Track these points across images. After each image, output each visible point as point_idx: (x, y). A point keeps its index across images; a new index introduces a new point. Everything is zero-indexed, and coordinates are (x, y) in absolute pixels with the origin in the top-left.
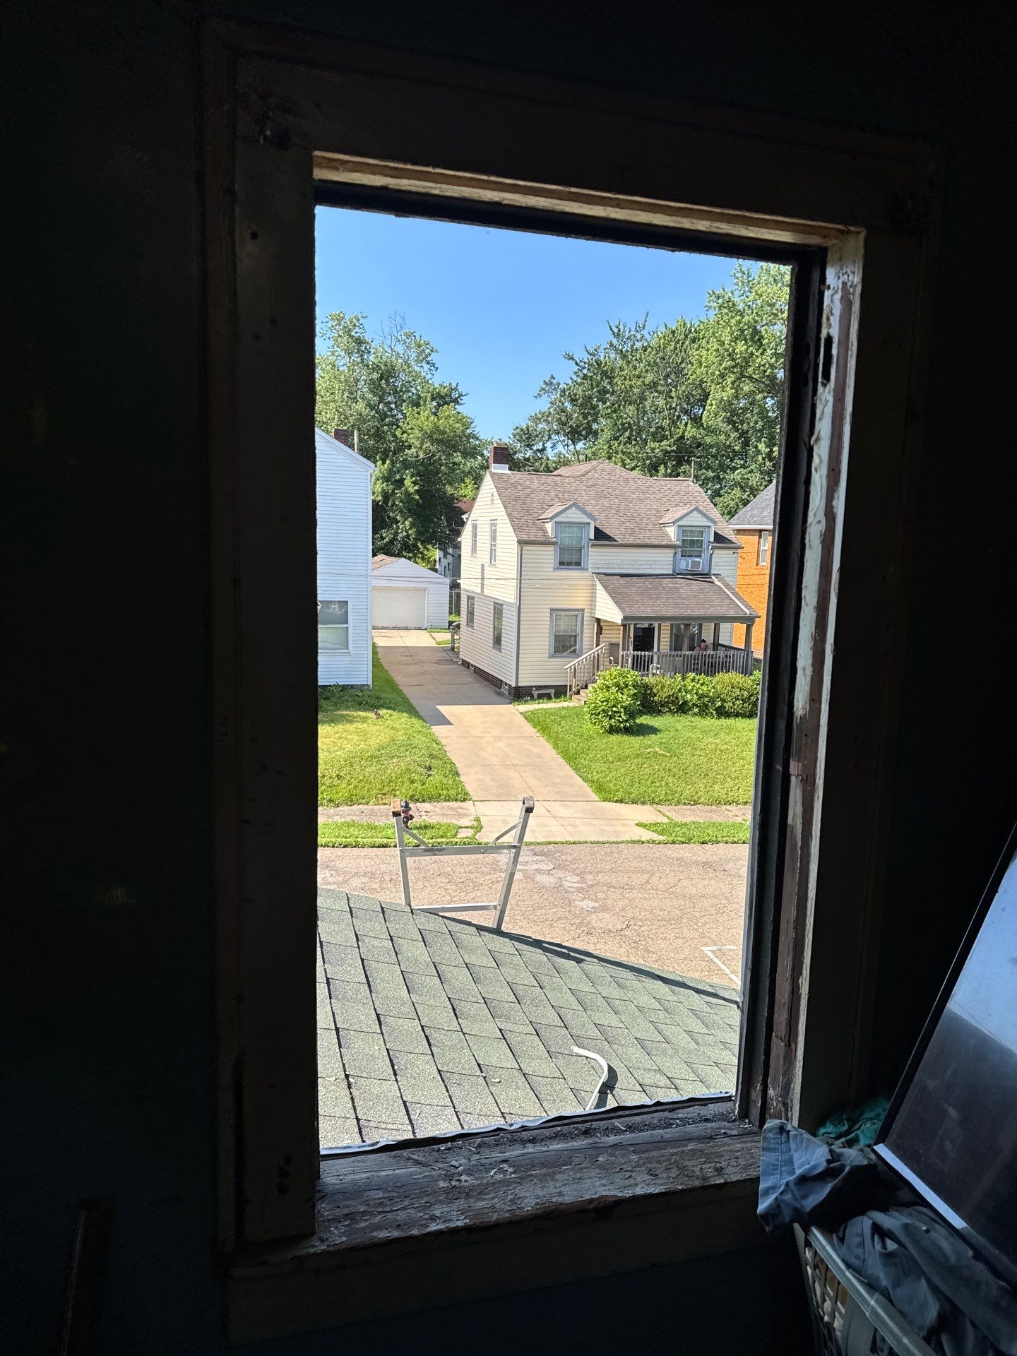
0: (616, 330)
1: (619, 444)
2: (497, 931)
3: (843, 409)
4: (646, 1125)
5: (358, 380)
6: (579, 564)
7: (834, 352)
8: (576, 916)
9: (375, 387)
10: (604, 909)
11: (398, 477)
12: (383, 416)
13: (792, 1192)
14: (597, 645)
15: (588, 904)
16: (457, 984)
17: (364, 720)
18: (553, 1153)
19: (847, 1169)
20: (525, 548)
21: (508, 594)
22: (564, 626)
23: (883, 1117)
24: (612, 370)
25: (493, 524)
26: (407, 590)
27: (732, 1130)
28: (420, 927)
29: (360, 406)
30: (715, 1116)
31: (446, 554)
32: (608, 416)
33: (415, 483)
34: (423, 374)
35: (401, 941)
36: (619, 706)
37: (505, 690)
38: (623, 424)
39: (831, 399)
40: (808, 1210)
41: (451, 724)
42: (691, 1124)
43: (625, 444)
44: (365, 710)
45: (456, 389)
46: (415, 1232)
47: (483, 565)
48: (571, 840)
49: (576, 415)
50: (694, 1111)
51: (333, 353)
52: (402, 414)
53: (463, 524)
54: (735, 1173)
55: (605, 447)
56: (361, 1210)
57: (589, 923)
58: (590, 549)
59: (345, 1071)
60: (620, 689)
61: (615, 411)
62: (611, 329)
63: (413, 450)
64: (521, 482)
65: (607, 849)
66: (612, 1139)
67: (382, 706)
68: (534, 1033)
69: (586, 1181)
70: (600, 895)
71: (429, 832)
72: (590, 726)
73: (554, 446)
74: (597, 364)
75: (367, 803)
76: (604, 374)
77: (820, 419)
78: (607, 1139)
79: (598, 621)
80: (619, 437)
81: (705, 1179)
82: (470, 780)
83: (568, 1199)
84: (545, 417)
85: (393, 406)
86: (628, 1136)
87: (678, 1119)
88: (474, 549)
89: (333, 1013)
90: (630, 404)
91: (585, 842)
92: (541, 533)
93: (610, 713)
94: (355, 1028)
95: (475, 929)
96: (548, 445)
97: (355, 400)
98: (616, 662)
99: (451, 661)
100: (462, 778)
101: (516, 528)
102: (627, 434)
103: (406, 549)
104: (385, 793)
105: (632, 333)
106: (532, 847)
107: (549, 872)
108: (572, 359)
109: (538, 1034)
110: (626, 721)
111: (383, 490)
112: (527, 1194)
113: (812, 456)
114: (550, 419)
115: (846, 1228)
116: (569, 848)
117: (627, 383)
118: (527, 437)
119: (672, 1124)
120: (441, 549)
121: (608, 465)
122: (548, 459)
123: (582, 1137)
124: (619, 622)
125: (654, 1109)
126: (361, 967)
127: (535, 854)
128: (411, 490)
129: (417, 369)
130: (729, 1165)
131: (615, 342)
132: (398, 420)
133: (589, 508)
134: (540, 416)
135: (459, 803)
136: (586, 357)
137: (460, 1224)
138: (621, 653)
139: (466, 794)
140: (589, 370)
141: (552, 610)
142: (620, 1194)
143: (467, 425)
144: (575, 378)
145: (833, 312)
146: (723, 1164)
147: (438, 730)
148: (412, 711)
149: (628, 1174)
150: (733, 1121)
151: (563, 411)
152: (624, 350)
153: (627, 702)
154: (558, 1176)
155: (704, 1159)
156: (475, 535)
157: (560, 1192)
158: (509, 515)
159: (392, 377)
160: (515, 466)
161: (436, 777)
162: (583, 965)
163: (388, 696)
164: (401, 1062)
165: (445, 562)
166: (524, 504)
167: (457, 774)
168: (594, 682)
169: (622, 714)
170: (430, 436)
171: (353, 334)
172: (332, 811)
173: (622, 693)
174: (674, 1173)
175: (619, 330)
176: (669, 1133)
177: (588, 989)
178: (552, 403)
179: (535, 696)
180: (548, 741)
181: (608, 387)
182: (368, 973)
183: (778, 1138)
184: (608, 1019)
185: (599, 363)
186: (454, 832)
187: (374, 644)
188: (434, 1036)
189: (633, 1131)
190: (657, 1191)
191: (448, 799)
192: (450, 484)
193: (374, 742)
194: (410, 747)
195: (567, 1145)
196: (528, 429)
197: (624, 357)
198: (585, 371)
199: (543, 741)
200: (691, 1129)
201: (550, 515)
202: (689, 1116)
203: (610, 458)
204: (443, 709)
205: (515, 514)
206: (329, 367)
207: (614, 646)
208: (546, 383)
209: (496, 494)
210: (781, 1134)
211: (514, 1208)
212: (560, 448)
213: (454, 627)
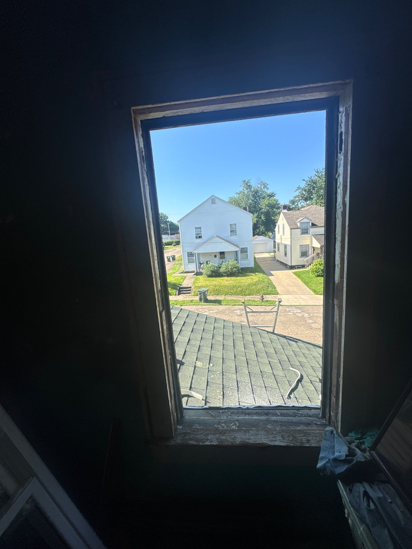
0: (317, 171)
1: (319, 200)
2: (273, 333)
3: (347, 160)
4: (287, 415)
5: (250, 195)
6: (307, 233)
7: (343, 138)
8: (307, 324)
9: (253, 196)
10: (315, 323)
11: (260, 216)
12: (256, 202)
13: (331, 463)
14: (313, 254)
15: (311, 321)
16: (259, 347)
17: (252, 275)
18: (254, 420)
19: (355, 461)
20: (292, 230)
21: (288, 242)
22: (304, 250)
23: (376, 436)
24: (316, 181)
25: (283, 225)
26: (262, 243)
27: (318, 422)
28: (251, 331)
29: (250, 201)
30: (313, 415)
31: (273, 234)
32: (315, 194)
33: (264, 217)
34: (265, 191)
35: (245, 335)
36: (320, 269)
37: (288, 267)
38: (320, 195)
39: (343, 157)
40: (337, 473)
41: (274, 276)
42: (303, 417)
43: (321, 200)
44: (252, 273)
45: (274, 193)
46: (201, 444)
47: (281, 236)
48: (306, 305)
49: (306, 194)
50: (306, 411)
51: (243, 190)
52: (261, 201)
53: (276, 225)
54: (314, 443)
55: (315, 202)
56: (188, 432)
57: (311, 326)
58: (310, 229)
59: (223, 370)
60: (320, 265)
61: (317, 192)
62: (315, 171)
63: (263, 210)
64: (290, 213)
65: (317, 307)
66: (274, 418)
67: (257, 272)
68: (279, 362)
69: (259, 435)
70: (314, 319)
71: (268, 302)
72: (311, 275)
73: (300, 203)
74: (312, 181)
75: (253, 295)
76: (314, 183)
77: (339, 167)
78: (272, 417)
79: (313, 247)
80: (319, 198)
81: (302, 443)
82: (278, 289)
83: (251, 442)
84: (298, 196)
85: (258, 200)
86: (281, 418)
87: (299, 414)
88: (279, 232)
89: (223, 354)
90: (322, 189)
91: (310, 305)
92: (296, 226)
93: (317, 271)
94: (228, 358)
95: (266, 332)
96: (299, 203)
97: (249, 200)
98: (319, 258)
99: (274, 260)
100: (277, 289)
101: (289, 225)
102: (321, 197)
103: (263, 234)
104: (258, 292)
105: (322, 170)
106: (295, 306)
107: (300, 313)
108: (304, 180)
109: (280, 363)
110: (322, 273)
111: (256, 220)
112: (239, 437)
113: (337, 182)
114: (299, 197)
115: (353, 485)
116: (305, 307)
117: (321, 184)
118: (293, 202)
119: (297, 416)
120: (271, 233)
121: (315, 206)
122: (299, 207)
123: (265, 415)
124: (319, 247)
125: (292, 408)
126: (233, 342)
127: (296, 308)
128: (263, 219)
129: (264, 190)
130: (312, 439)
131: (317, 174)
132: (259, 203)
133: (310, 218)
134: (296, 196)
135: (276, 295)
136: (308, 179)
137: (215, 444)
138: (320, 255)
139: (278, 293)
140: (309, 182)
141: (300, 245)
142: (269, 443)
143: (277, 201)
144: (306, 185)
145: (342, 122)
146: (310, 438)
147: (270, 277)
148: (264, 273)
149: (274, 436)
150: (319, 418)
151: (302, 194)
152: (319, 176)
153: (322, 268)
154: (251, 432)
155: (303, 435)
156: (279, 228)
157: (250, 438)
158: (287, 222)
159: (258, 193)
160: (289, 209)
161: (270, 289)
162: (298, 343)
163: (258, 269)
164: (239, 369)
165: (273, 236)
166: (291, 219)
167: (276, 288)
168: (313, 263)
169: (321, 272)
170: (267, 205)
171: (248, 184)
172: (245, 297)
173: (321, 266)
174: (291, 438)
175: (318, 171)
176: (294, 419)
177: (298, 350)
178: (299, 192)
179: (296, 268)
180: (300, 279)
181: (315, 186)
182: (234, 343)
183: (330, 435)
184: (303, 360)
185: (312, 180)
186: (275, 302)
187: (255, 258)
188: (250, 362)
189: (282, 416)
190: (283, 445)
191: (273, 294)
192: (273, 216)
193: (255, 281)
194: (263, 282)
195: (258, 418)
196: (293, 200)
197: (319, 177)
198: (308, 183)
199: (298, 279)
200: (303, 419)
201: (299, 221)
202: (304, 413)
203: (316, 204)
204: (272, 272)
205: (289, 222)
206: (243, 193)
207: (318, 254)
208: (297, 188)
209: (284, 217)
210: (332, 434)
211: (233, 441)
212: (302, 203)
213: (275, 252)
